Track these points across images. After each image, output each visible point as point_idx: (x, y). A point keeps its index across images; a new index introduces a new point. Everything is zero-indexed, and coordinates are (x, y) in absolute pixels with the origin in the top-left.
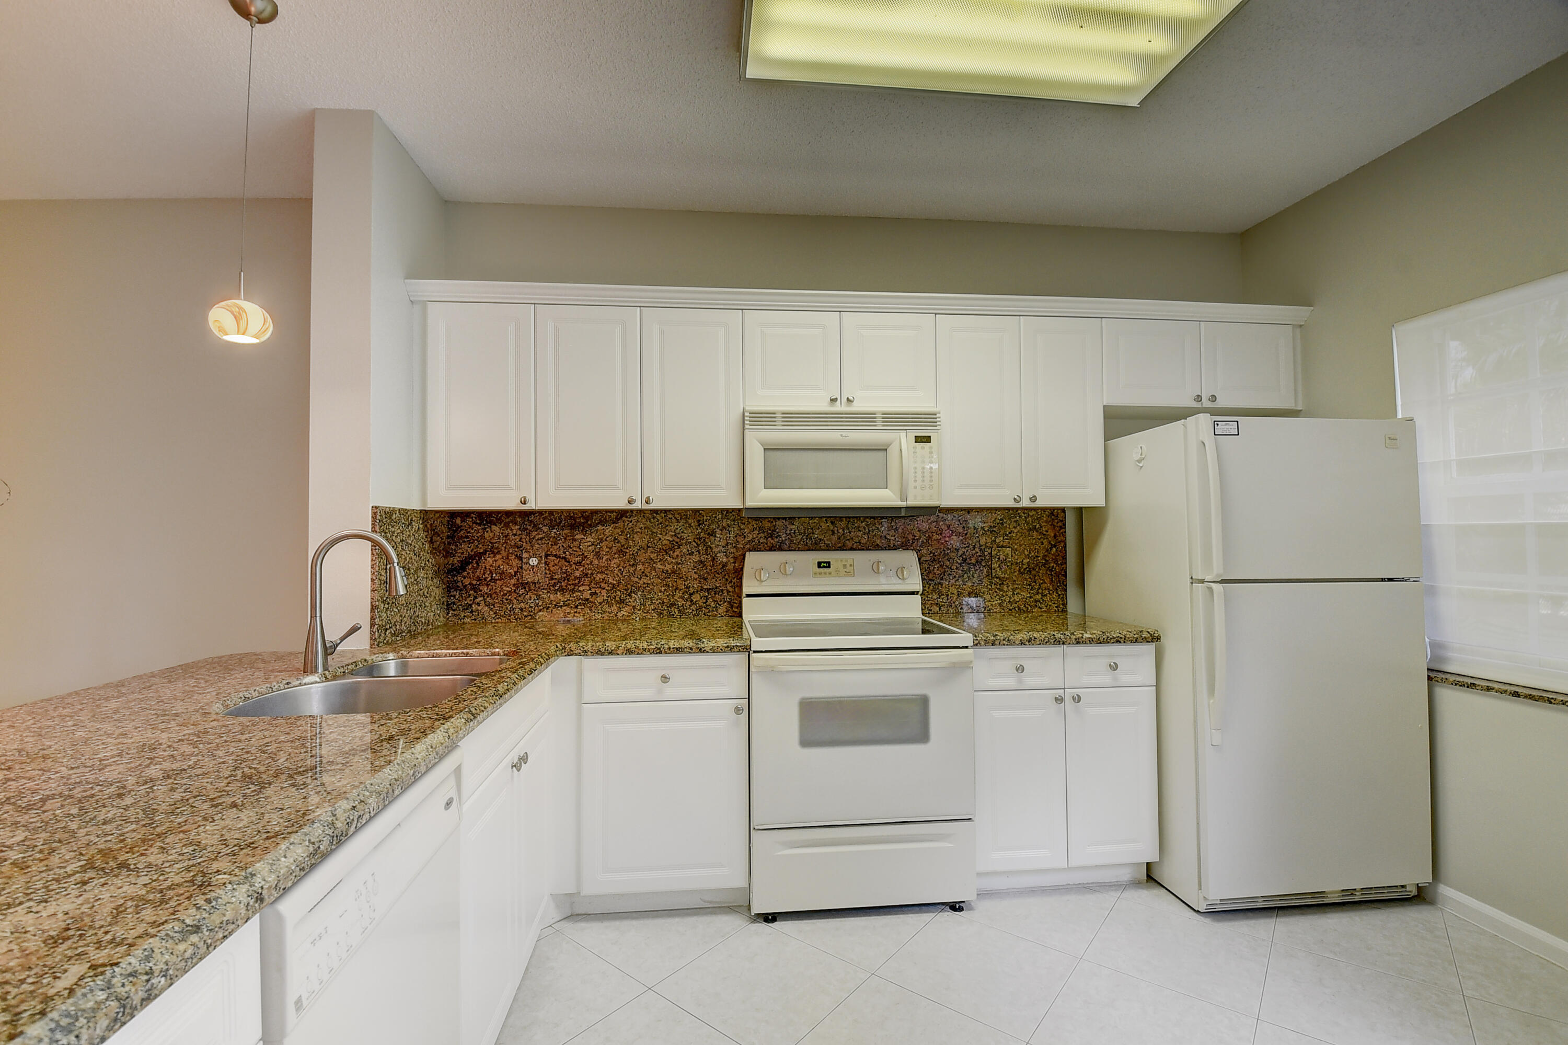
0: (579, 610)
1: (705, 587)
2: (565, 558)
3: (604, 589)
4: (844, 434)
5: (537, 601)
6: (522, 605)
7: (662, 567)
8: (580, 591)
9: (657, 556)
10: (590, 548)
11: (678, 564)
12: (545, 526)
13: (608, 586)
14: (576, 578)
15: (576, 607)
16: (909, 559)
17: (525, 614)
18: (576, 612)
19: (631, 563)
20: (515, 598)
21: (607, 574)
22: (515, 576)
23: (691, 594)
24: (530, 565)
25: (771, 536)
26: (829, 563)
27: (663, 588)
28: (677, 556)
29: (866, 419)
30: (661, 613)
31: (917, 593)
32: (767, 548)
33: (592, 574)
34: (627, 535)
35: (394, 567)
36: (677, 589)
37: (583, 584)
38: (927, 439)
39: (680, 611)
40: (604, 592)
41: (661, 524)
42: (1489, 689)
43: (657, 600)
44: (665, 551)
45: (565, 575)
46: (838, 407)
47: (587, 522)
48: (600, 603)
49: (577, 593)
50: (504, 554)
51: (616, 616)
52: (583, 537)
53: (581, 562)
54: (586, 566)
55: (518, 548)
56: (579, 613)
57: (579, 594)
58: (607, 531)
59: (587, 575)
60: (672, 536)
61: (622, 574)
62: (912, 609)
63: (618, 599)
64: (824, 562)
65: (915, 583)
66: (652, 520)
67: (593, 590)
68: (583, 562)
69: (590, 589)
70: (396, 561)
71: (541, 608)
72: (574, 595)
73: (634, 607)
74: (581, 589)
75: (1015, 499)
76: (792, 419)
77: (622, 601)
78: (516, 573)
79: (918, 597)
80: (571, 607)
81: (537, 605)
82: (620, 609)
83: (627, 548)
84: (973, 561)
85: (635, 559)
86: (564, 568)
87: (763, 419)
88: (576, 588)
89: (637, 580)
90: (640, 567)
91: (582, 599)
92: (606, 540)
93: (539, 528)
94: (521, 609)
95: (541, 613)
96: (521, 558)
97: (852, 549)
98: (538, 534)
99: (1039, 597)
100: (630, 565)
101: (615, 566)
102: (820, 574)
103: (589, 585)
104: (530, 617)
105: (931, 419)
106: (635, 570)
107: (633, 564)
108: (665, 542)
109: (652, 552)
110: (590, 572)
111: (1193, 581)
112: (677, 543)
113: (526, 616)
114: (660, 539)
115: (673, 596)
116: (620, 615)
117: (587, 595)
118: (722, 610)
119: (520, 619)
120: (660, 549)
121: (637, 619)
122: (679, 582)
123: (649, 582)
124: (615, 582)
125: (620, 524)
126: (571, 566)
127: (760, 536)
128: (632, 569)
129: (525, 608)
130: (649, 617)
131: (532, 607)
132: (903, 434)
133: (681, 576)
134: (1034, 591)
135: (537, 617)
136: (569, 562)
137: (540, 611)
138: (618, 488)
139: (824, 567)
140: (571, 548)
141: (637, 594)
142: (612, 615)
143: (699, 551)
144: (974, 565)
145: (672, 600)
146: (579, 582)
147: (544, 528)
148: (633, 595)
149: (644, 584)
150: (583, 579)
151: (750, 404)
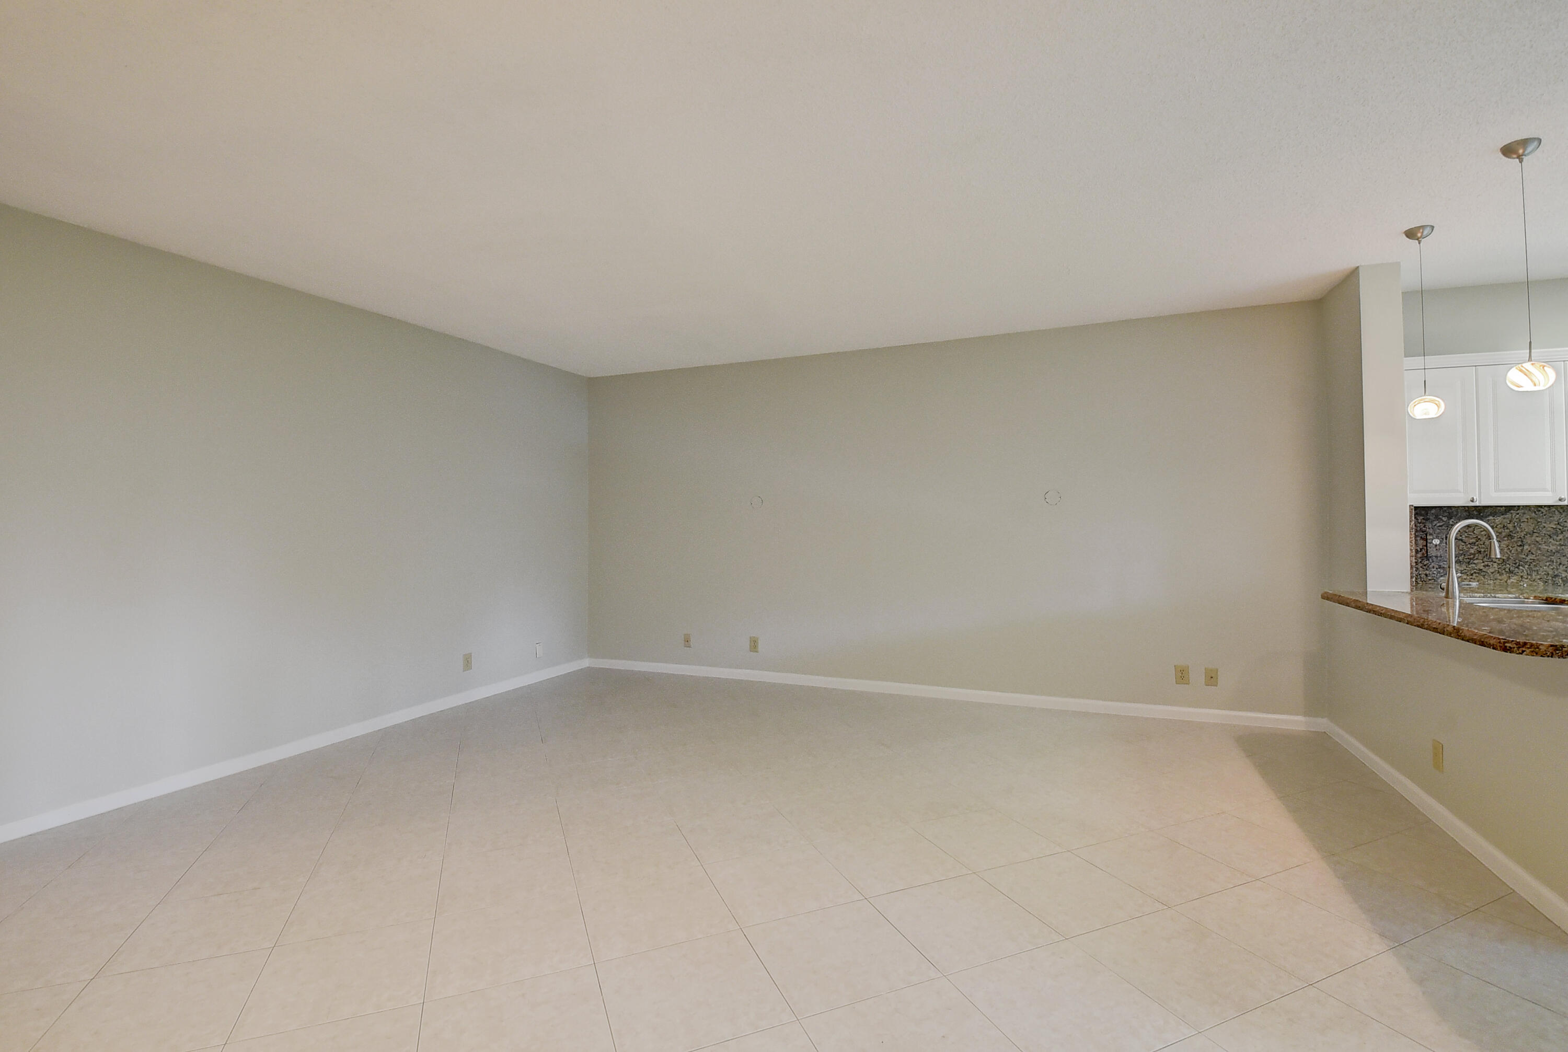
0: (1473, 577)
2: (1462, 540)
3: (1495, 562)
5: (1439, 570)
6: (1428, 572)
7: (1547, 547)
8: (1474, 563)
9: (1542, 539)
10: (1483, 533)
11: (1561, 545)
12: (1444, 517)
14: (1471, 554)
15: (1472, 575)
17: (1429, 578)
18: (1472, 578)
19: (1519, 544)
20: (1421, 567)
22: (1420, 552)
24: (1433, 544)
27: (1548, 564)
28: (1561, 539)
30: (1546, 582)
34: (1514, 523)
35: (1494, 542)
36: (1560, 564)
37: (1477, 559)
39: (1563, 581)
40: (1495, 565)
41: (1545, 515)
43: (1543, 572)
44: (1549, 536)
45: (1462, 552)
47: (1480, 514)
48: (1492, 573)
49: (1472, 565)
51: (1506, 582)
53: (1475, 543)
54: (1480, 546)
55: (1423, 532)
56: (1474, 579)
57: (1474, 565)
58: (1497, 521)
59: (1480, 552)
60: (1556, 524)
61: (1511, 552)
63: (1507, 570)
66: (1537, 512)
67: (1486, 563)
68: (1477, 543)
69: (1483, 562)
70: (1495, 537)
71: (1443, 574)
72: (1470, 566)
73: (1522, 577)
74: (1475, 562)
77: (1511, 572)
78: (1421, 549)
80: (1467, 575)
81: (1439, 572)
82: (1509, 578)
83: (1515, 534)
85: (1522, 541)
86: (1461, 546)
88: (1472, 561)
89: (1524, 556)
90: (1526, 547)
91: (1476, 569)
92: (1496, 527)
93: (1440, 518)
94: (1426, 575)
95: (1442, 578)
96: (1426, 540)
98: (1439, 522)
100: (1517, 546)
101: (1504, 546)
103: (1482, 560)
104: (1433, 581)
107: (1521, 545)
108: (1549, 529)
109: (1537, 537)
110: (1483, 550)
112: (1560, 529)
113: (1430, 580)
114: (1545, 527)
115: (1557, 569)
116: (1509, 582)
117: (1481, 566)
119: (1425, 581)
120: (1545, 534)
121: (1525, 585)
122: (1563, 559)
123: (1535, 558)
124: (1504, 558)
125: (1508, 515)
126: (1467, 545)
128: (1519, 549)
129: (1429, 574)
130: (1535, 584)
131: (1435, 574)
133: (1564, 554)
135: (1439, 581)
136: (1465, 543)
137: (1442, 576)
138: (1548, 491)
140: (1466, 532)
141: (1524, 567)
142: (1502, 581)
146: (1474, 557)
147: (1443, 518)
148: (1521, 567)
149: (1531, 559)
150: (1477, 555)
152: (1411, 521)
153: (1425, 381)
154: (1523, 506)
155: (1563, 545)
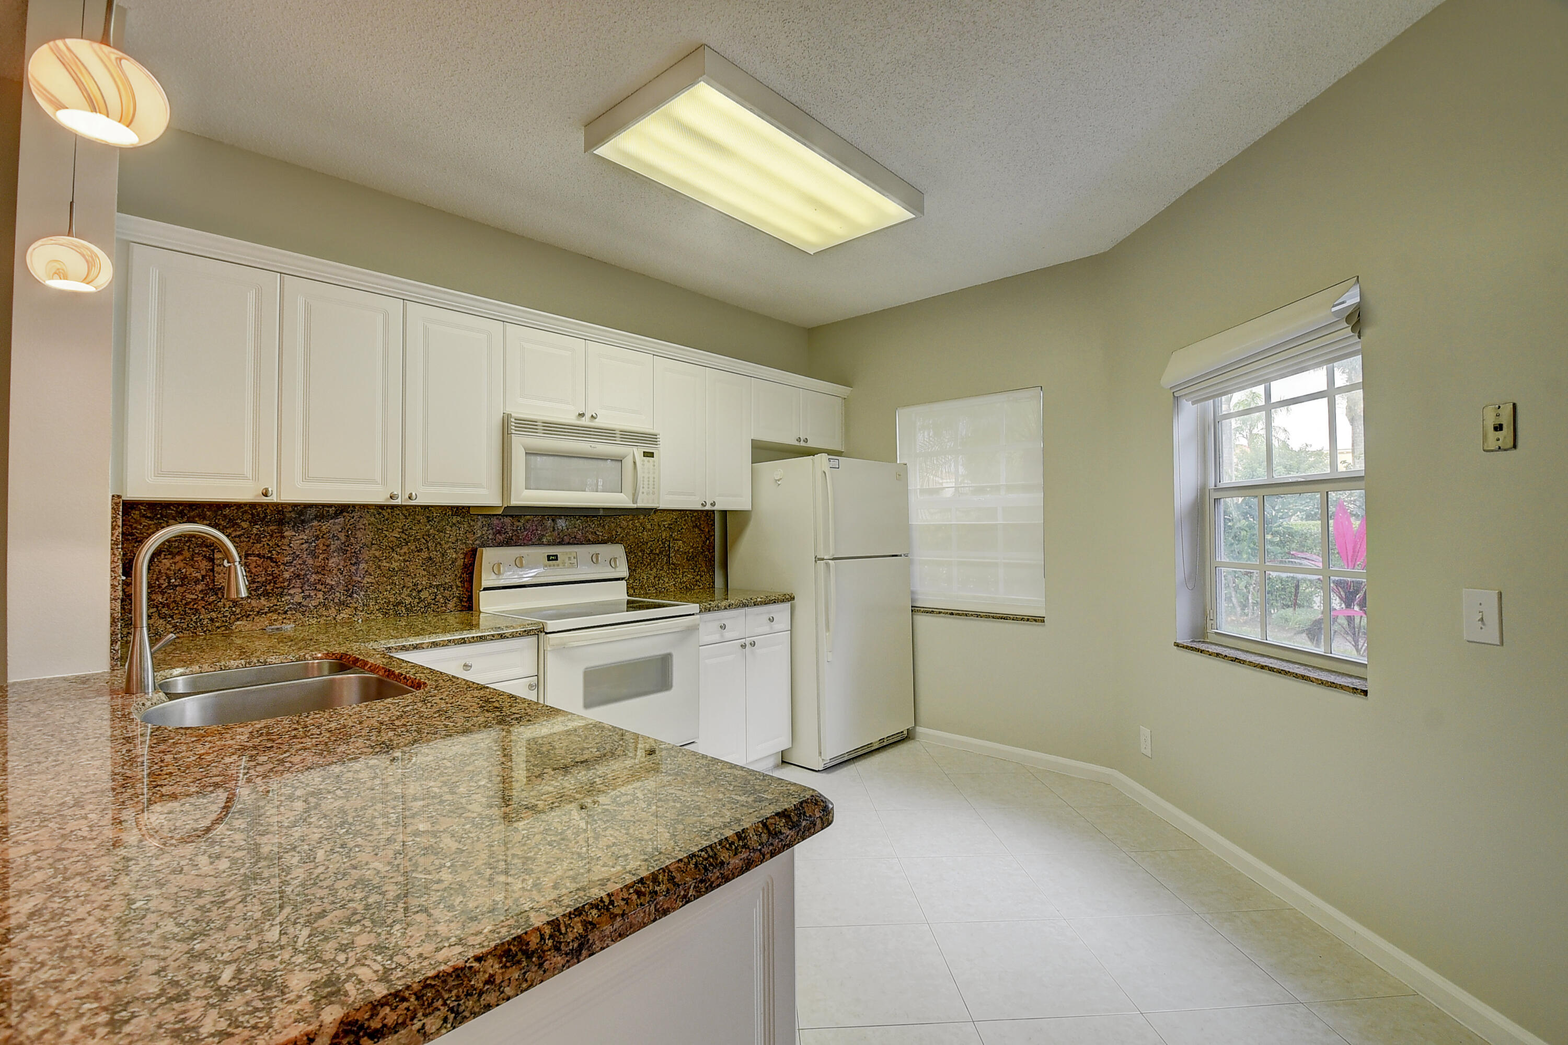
0: (287, 616)
1: (435, 583)
2: (271, 559)
3: (320, 591)
4: (593, 445)
5: (234, 609)
6: (214, 615)
7: (388, 565)
8: (290, 595)
9: (383, 553)
10: (304, 546)
11: (405, 561)
12: (244, 521)
13: (325, 588)
14: (284, 580)
15: (285, 613)
16: (618, 551)
17: (217, 624)
19: (353, 562)
20: (203, 607)
21: (324, 575)
22: (203, 581)
23: (419, 592)
24: (224, 566)
25: (499, 532)
26: (557, 556)
27: (389, 587)
28: (405, 553)
29: (607, 434)
30: (386, 613)
31: (622, 579)
32: (496, 544)
34: (348, 531)
35: (235, 566)
36: (404, 587)
37: (293, 587)
38: (651, 455)
39: (407, 609)
40: (320, 595)
41: (387, 520)
43: (382, 599)
44: (392, 548)
45: (271, 577)
46: (585, 421)
47: (299, 517)
48: (315, 607)
49: (286, 598)
50: (187, 554)
51: (335, 619)
52: (294, 533)
53: (292, 562)
54: (298, 566)
55: (207, 546)
56: (289, 619)
57: (289, 597)
58: (324, 527)
59: (298, 576)
60: (399, 532)
61: (342, 574)
62: (619, 592)
63: (336, 600)
64: (553, 556)
65: (623, 571)
66: (377, 516)
67: (307, 593)
68: (295, 562)
69: (303, 592)
70: (238, 559)
71: (239, 616)
72: (283, 599)
73: (356, 608)
74: (292, 592)
75: (702, 504)
76: (551, 428)
77: (342, 603)
78: (203, 577)
79: (624, 582)
80: (279, 613)
81: (234, 613)
82: (339, 612)
83: (348, 546)
84: (657, 552)
85: (357, 558)
86: (270, 569)
87: (528, 425)
88: (286, 591)
89: (359, 579)
90: (362, 566)
91: (293, 604)
92: (323, 537)
93: (236, 524)
94: (212, 620)
95: (238, 623)
96: (212, 560)
98: (235, 530)
99: (698, 577)
100: (351, 564)
101: (333, 565)
102: (550, 566)
103: (301, 588)
104: (223, 628)
105: (652, 438)
106: (358, 569)
107: (356, 563)
108: (391, 539)
109: (376, 550)
110: (303, 572)
111: (817, 559)
112: (405, 539)
113: (218, 628)
114: (386, 536)
115: (400, 594)
116: (339, 618)
117: (298, 598)
118: (451, 605)
119: (210, 631)
120: (386, 546)
121: (360, 621)
122: (407, 579)
123: (374, 581)
124: (333, 583)
125: (340, 520)
126: (278, 566)
127: (488, 532)
128: (353, 569)
129: (217, 618)
130: (373, 617)
131: (226, 616)
132: (635, 449)
133: (409, 573)
134: (696, 574)
135: (234, 627)
136: (276, 562)
137: (238, 619)
138: (377, 483)
139: (552, 560)
140: (279, 546)
141: (359, 595)
142: (329, 618)
143: (427, 548)
144: (658, 555)
145: (399, 599)
146: (289, 585)
147: (243, 524)
148: (355, 595)
149: (368, 583)
150: (294, 581)
151: (508, 411)
152: (113, 528)
153: (72, 203)
154: (360, 505)
155: (407, 561)
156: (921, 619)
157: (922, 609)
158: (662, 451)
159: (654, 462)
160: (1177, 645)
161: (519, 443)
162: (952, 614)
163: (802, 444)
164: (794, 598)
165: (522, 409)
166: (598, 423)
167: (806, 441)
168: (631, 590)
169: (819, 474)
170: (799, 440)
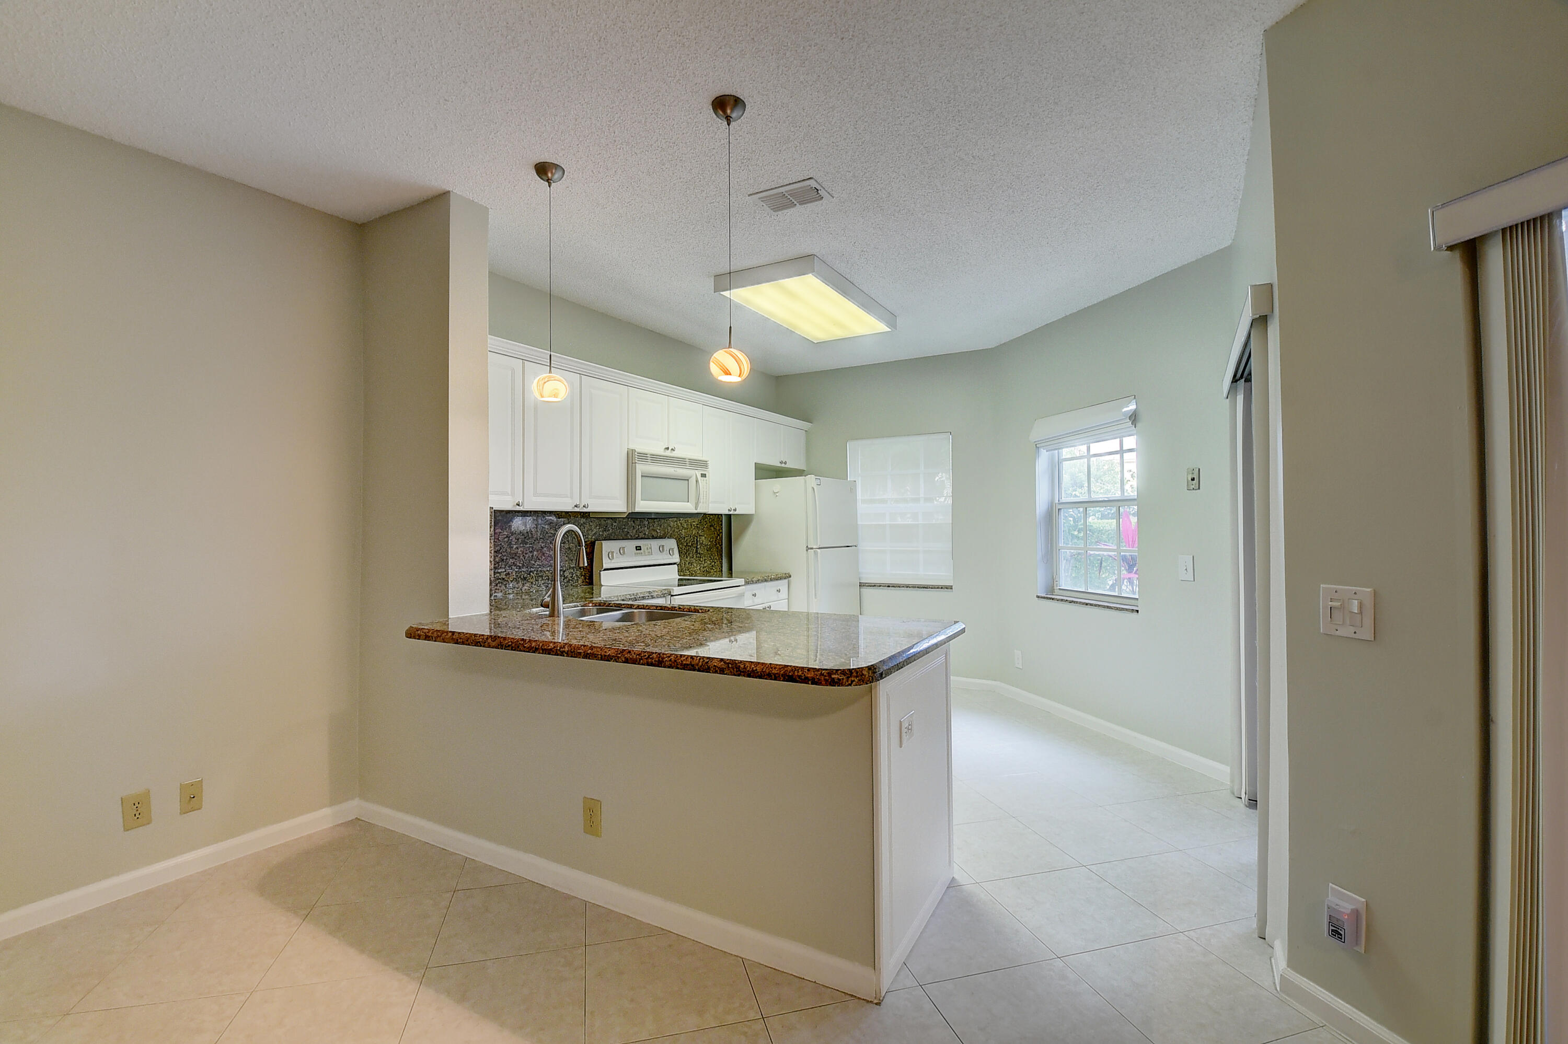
1: (572, 566)
4: (675, 470)
10: (506, 539)
13: (517, 568)
16: (672, 543)
18: (496, 589)
21: (516, 559)
26: (640, 547)
29: (681, 462)
31: (675, 564)
33: (506, 559)
35: (583, 549)
38: (705, 476)
42: (880, 586)
46: (668, 453)
51: (521, 590)
52: (500, 531)
53: (499, 551)
56: (499, 589)
57: (498, 575)
61: (525, 558)
62: (673, 574)
63: (522, 577)
64: (638, 547)
65: (676, 559)
69: (505, 571)
70: (584, 544)
73: (532, 583)
75: (729, 510)
76: (654, 458)
77: (525, 579)
79: (676, 566)
82: (523, 585)
84: (690, 544)
87: (643, 457)
91: (500, 579)
97: (642, 538)
99: (713, 563)
102: (638, 554)
105: (703, 464)
109: (542, 542)
110: (505, 558)
111: (808, 548)
116: (523, 589)
118: (581, 581)
121: (534, 591)
123: (541, 564)
124: (521, 565)
130: (541, 589)
132: (696, 471)
134: (712, 561)
138: (567, 497)
139: (639, 550)
143: (568, 541)
144: (690, 546)
149: (538, 565)
150: (500, 564)
151: (632, 447)
154: (534, 511)
156: (865, 591)
157: (867, 584)
158: (710, 472)
159: (706, 480)
160: (1038, 597)
161: (641, 468)
162: (889, 586)
163: (783, 465)
164: (790, 576)
165: (640, 447)
166: (674, 454)
167: (785, 463)
168: (680, 571)
169: (810, 490)
170: (781, 463)
